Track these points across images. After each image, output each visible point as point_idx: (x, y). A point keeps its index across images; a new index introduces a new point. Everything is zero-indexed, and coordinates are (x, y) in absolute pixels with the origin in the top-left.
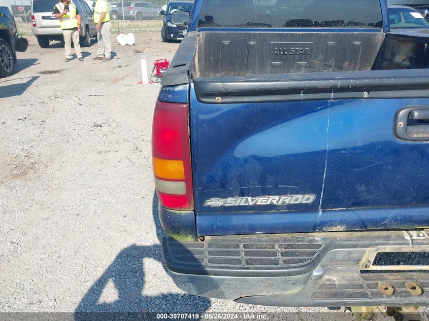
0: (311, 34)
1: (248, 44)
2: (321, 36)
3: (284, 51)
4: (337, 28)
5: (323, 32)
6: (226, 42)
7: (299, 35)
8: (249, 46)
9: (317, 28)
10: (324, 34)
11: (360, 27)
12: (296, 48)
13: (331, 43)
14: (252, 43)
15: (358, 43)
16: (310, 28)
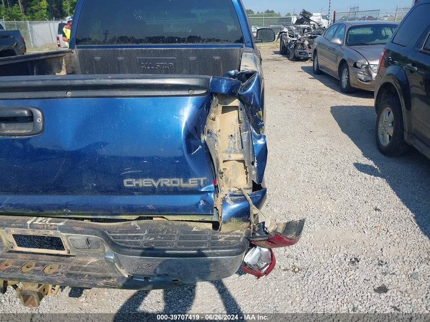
0: (172, 50)
1: (117, 59)
2: (182, 52)
3: (150, 66)
4: (199, 44)
5: (183, 48)
6: (98, 58)
7: (161, 51)
8: (118, 61)
9: (181, 44)
10: (184, 50)
11: (222, 43)
12: (161, 63)
13: (192, 58)
14: (120, 58)
15: (217, 58)
16: (174, 44)
